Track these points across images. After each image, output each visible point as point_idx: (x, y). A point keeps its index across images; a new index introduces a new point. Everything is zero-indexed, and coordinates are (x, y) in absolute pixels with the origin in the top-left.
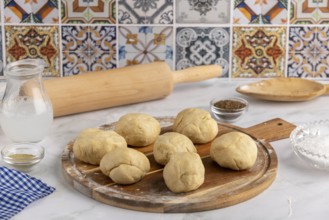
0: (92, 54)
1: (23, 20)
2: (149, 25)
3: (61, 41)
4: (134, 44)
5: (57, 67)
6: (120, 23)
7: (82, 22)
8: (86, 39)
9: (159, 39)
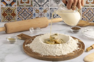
0: (26, 15)
1: (6, 6)
2: (42, 7)
3: (17, 12)
4: (38, 12)
5: (16, 19)
6: (34, 7)
7: (23, 6)
8: (24, 11)
9: (45, 11)
